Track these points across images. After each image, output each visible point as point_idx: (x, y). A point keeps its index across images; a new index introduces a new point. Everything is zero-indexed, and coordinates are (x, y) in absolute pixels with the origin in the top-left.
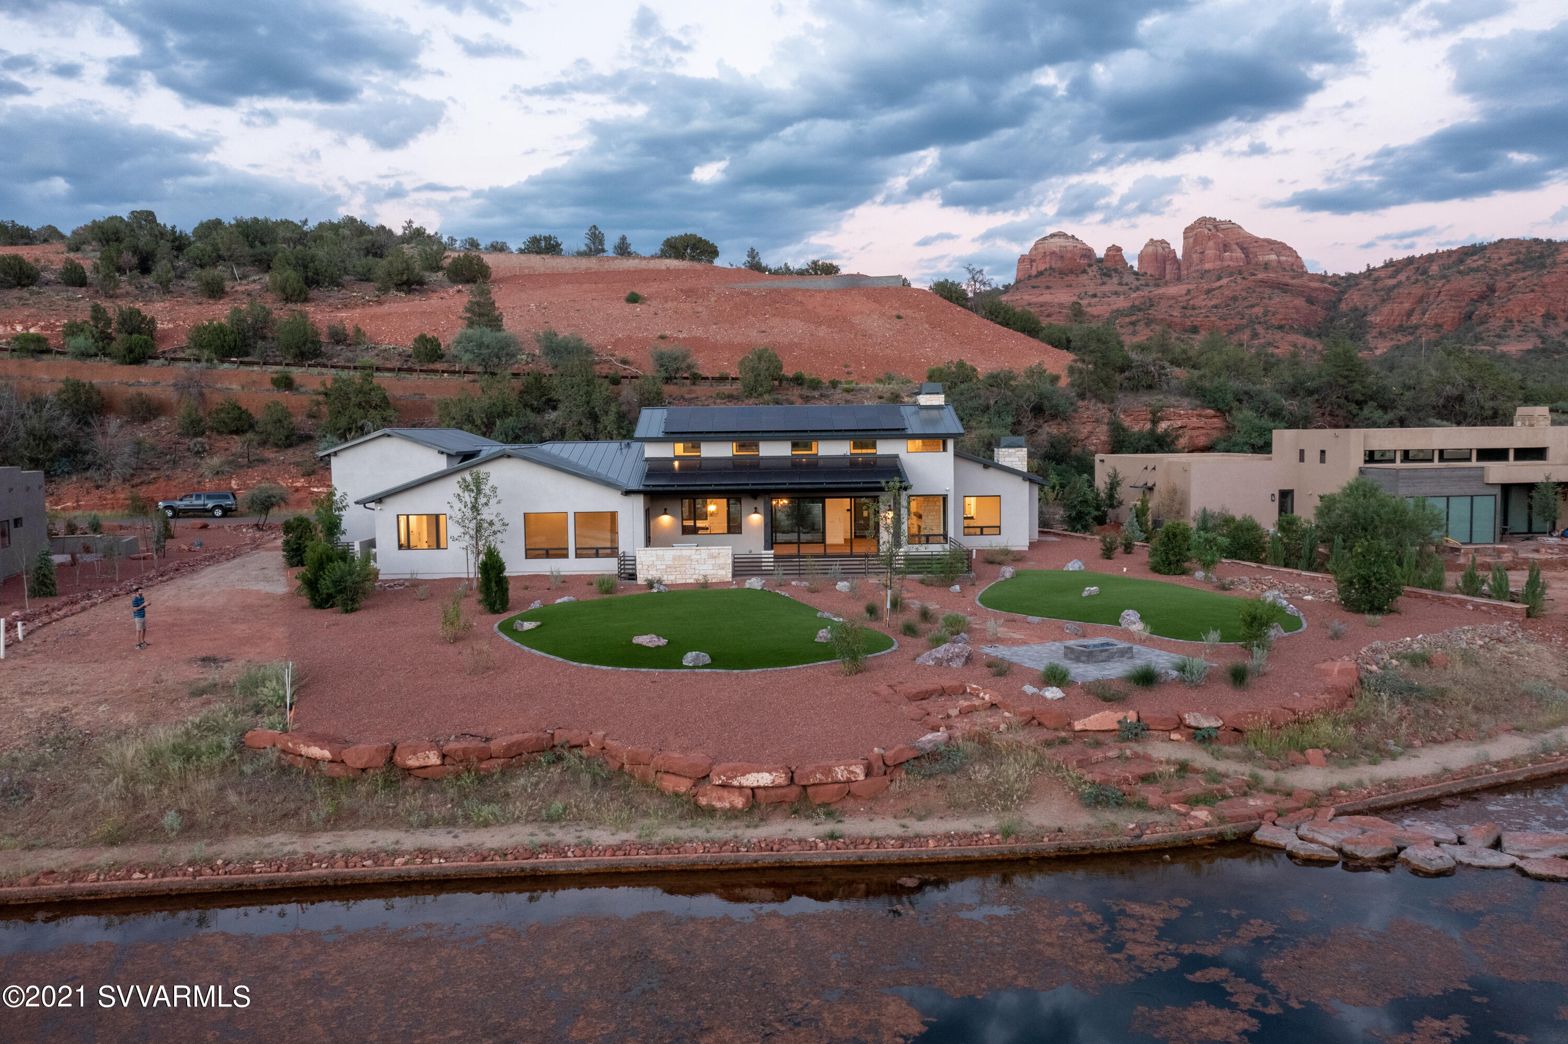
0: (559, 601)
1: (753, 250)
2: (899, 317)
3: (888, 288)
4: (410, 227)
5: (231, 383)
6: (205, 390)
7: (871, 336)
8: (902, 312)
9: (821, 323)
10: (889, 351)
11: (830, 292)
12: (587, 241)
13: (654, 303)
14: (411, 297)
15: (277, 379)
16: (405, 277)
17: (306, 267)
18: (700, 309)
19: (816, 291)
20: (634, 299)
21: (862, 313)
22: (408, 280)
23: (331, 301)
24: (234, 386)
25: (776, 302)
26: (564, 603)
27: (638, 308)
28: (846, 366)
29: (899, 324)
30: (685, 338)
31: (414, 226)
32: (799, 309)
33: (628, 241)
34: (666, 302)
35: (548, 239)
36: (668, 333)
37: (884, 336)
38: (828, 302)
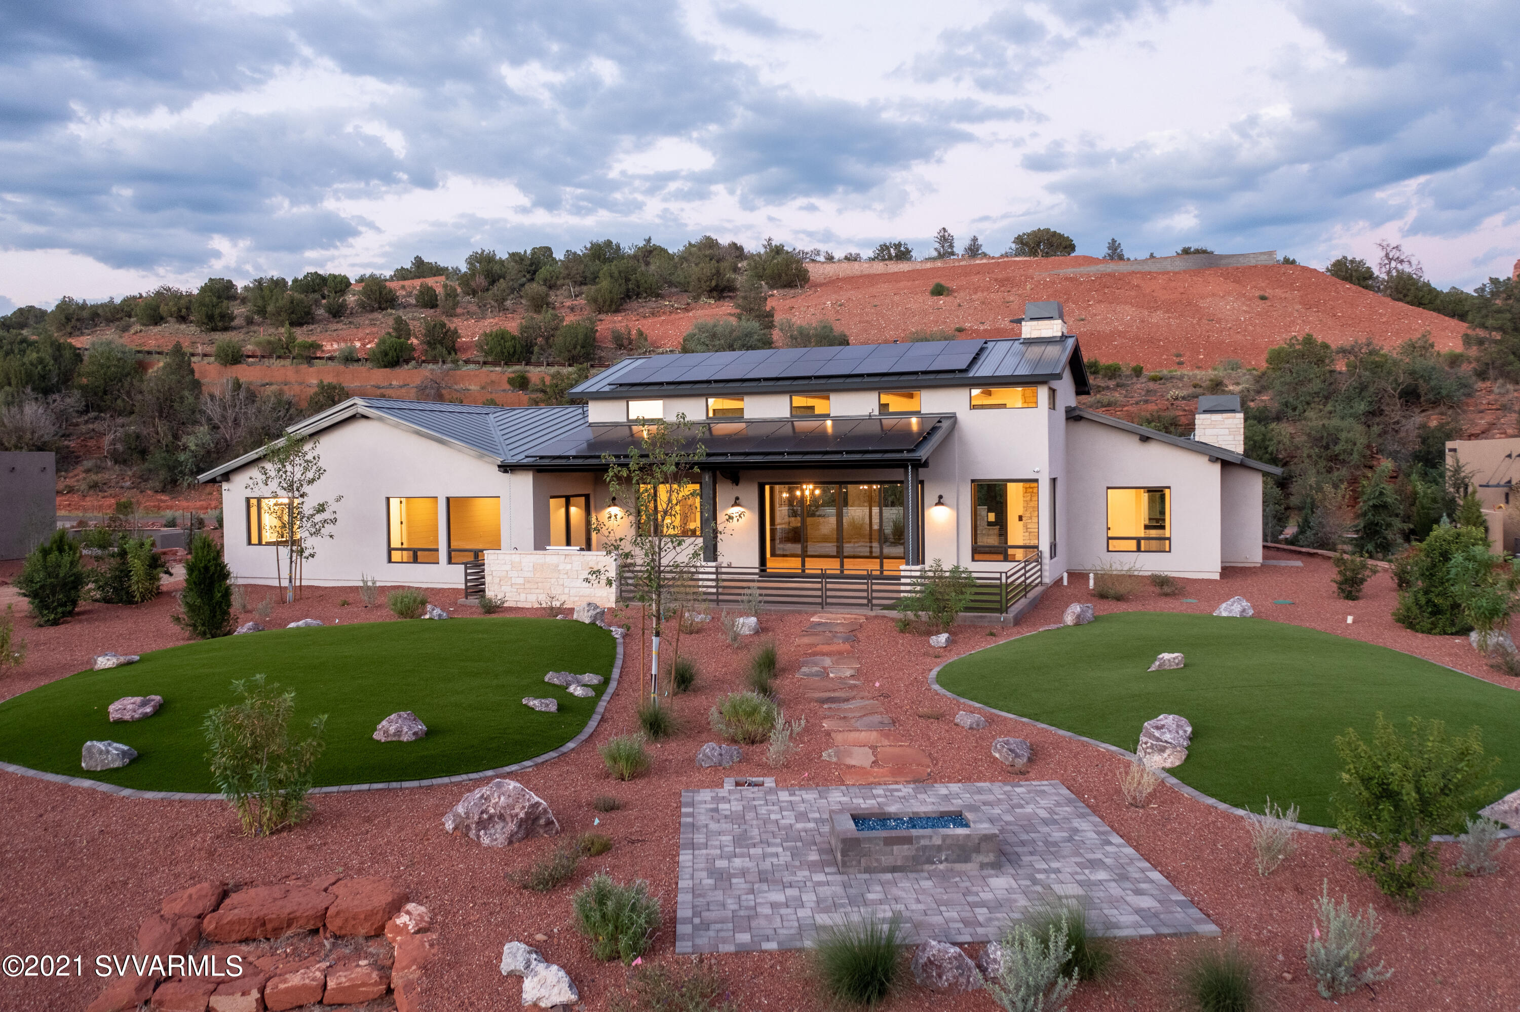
0: (292, 625)
1: (1114, 241)
2: (1263, 298)
3: (1256, 267)
4: (770, 245)
5: (470, 384)
6: (444, 392)
7: (1219, 321)
8: (1268, 293)
9: (1157, 309)
10: (1239, 337)
11: (1175, 273)
12: (937, 245)
13: (962, 294)
14: (721, 303)
15: (513, 379)
16: (714, 283)
17: (627, 280)
18: (1012, 299)
19: (1159, 273)
20: (939, 291)
21: (1213, 295)
22: (717, 286)
23: (641, 310)
24: (472, 387)
25: (1105, 287)
26: (298, 628)
27: (941, 301)
28: (1178, 356)
29: (1261, 306)
30: (985, 330)
31: (774, 243)
32: (1133, 293)
33: (980, 242)
34: (975, 293)
35: (898, 246)
36: (968, 325)
37: (1238, 320)
38: (1173, 284)
